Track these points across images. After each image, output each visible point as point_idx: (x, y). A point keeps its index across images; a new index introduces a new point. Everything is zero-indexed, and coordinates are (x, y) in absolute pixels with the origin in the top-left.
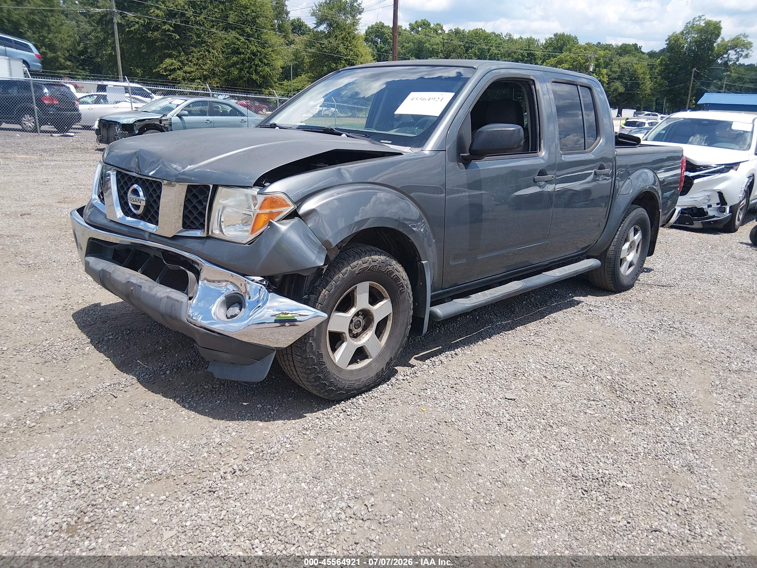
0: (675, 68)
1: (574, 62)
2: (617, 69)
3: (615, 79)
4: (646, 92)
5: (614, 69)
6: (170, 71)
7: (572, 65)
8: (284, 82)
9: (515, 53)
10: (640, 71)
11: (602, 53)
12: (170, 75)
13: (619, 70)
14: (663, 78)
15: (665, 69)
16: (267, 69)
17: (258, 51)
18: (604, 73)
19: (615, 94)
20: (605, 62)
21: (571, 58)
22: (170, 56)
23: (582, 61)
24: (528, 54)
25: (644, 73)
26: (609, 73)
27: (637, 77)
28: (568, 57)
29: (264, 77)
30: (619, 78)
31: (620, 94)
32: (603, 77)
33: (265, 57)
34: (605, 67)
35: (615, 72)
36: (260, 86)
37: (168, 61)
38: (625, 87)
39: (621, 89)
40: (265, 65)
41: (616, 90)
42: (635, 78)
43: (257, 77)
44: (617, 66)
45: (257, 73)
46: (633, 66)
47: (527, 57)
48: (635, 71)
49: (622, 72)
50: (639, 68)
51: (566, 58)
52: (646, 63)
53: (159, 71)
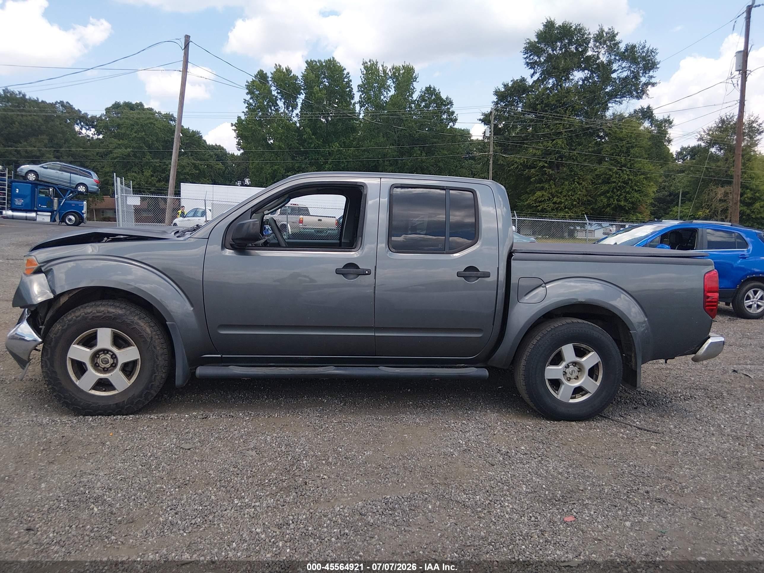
6: (540, 202)
8: (674, 209)
12: (539, 206)
16: (636, 195)
17: (629, 179)
22: (542, 189)
29: (632, 203)
33: (635, 185)
36: (627, 212)
37: (539, 193)
40: (636, 191)
43: (625, 204)
45: (626, 200)
53: (529, 203)
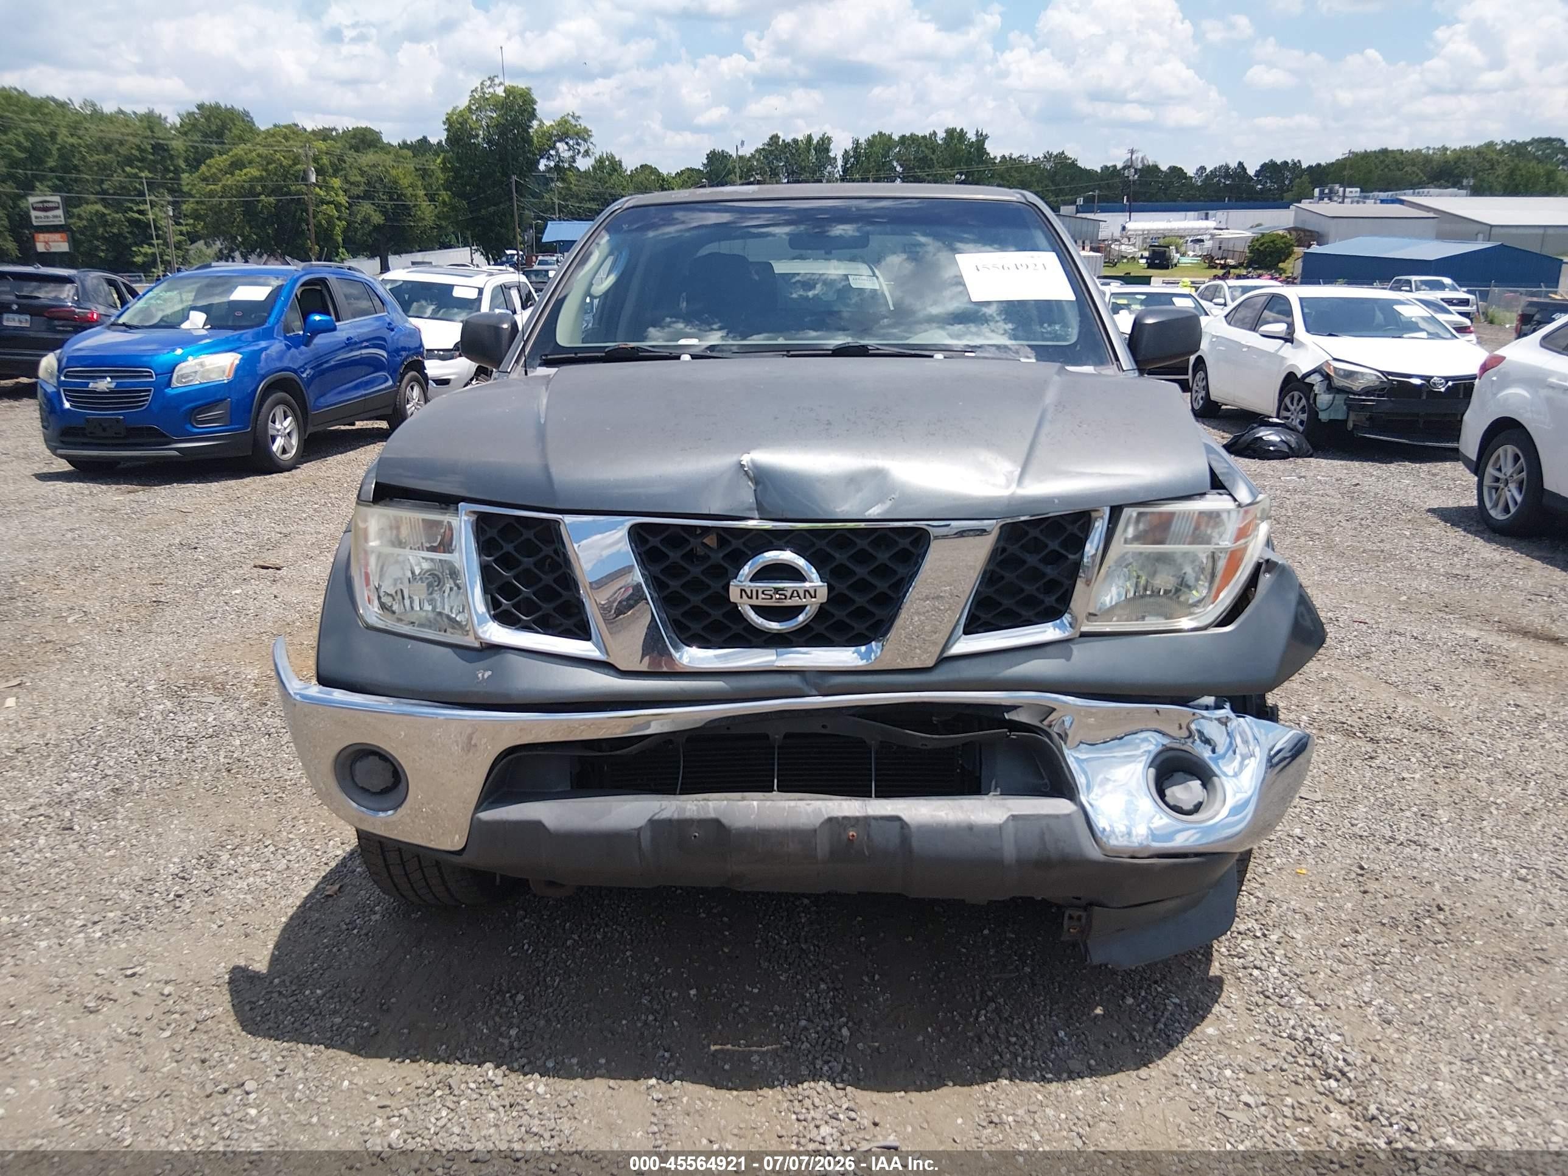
0: (473, 177)
1: (268, 163)
2: (359, 178)
3: (358, 197)
4: (426, 223)
5: (352, 179)
7: (266, 170)
9: (121, 143)
10: (405, 182)
11: (322, 145)
13: (363, 180)
14: (455, 195)
15: (455, 178)
18: (336, 186)
19: (368, 228)
20: (332, 164)
21: (259, 155)
23: (285, 162)
24: (153, 147)
25: (412, 185)
26: (346, 186)
27: (402, 194)
28: (254, 154)
30: (367, 196)
31: (377, 228)
32: (337, 195)
34: (335, 174)
35: (357, 184)
38: (384, 213)
39: (377, 219)
41: (366, 220)
42: (399, 196)
44: (355, 172)
46: (387, 171)
47: (153, 154)
48: (396, 182)
49: (368, 183)
50: (402, 176)
51: (250, 157)
52: (411, 167)
